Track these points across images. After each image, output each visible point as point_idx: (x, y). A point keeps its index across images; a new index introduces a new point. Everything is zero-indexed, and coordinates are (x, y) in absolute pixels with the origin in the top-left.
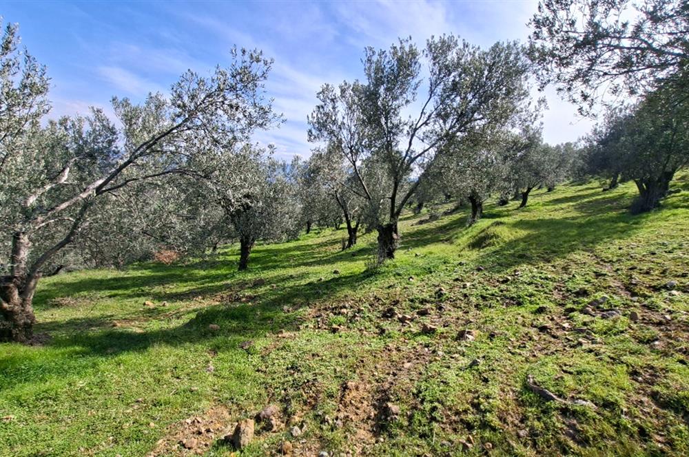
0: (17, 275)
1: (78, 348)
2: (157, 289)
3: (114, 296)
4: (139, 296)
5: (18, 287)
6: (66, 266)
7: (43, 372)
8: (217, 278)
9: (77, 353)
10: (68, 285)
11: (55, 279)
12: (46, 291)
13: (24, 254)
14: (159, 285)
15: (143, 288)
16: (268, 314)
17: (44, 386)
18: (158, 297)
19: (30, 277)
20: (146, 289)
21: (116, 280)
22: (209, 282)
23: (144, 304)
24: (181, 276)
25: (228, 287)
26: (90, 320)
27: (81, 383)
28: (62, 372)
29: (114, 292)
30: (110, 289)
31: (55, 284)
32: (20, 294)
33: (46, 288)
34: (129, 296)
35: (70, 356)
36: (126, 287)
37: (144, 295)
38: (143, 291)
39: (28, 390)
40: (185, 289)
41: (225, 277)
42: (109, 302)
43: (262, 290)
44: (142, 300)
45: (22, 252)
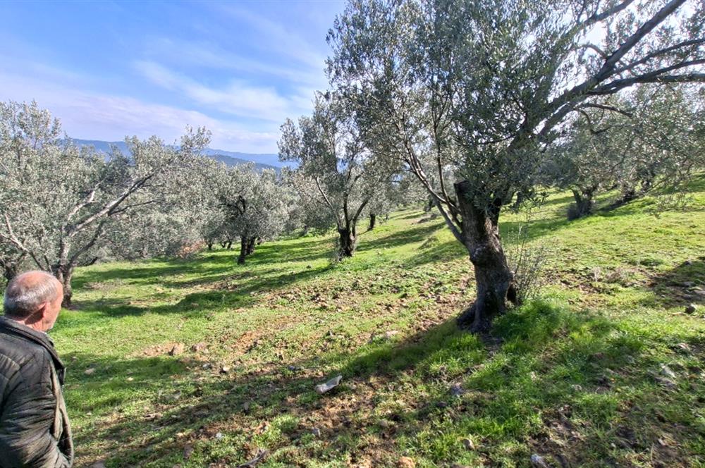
0: (62, 264)
1: (99, 313)
2: (169, 278)
3: (133, 283)
4: (152, 283)
5: (63, 272)
6: (101, 258)
7: (78, 323)
8: (219, 270)
9: (99, 315)
10: (100, 274)
11: (91, 268)
12: (82, 278)
13: (66, 251)
14: (171, 275)
15: (157, 277)
16: (237, 297)
17: (78, 330)
18: (168, 285)
19: (69, 266)
20: (161, 278)
21: (137, 270)
22: (211, 274)
23: (155, 290)
24: (191, 268)
25: (223, 278)
26: (113, 300)
27: (98, 329)
28: (87, 323)
29: (134, 280)
30: (133, 278)
31: (89, 273)
32: (64, 276)
33: (83, 275)
34: (147, 284)
35: (94, 317)
36: (145, 277)
37: (157, 283)
38: (157, 279)
39: (72, 330)
40: (191, 279)
41: (226, 269)
42: (130, 287)
43: (244, 281)
44: (154, 286)
45: (64, 250)
